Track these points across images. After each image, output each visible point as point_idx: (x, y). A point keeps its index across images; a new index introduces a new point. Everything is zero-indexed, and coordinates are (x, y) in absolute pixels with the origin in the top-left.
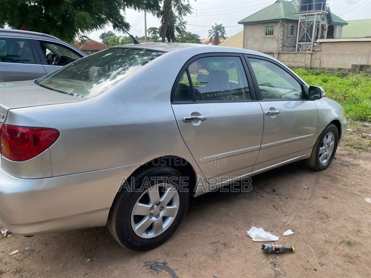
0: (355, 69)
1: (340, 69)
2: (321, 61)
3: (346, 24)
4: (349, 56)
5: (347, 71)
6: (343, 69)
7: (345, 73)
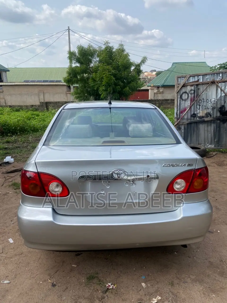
0: (42, 105)
1: (32, 106)
2: (5, 100)
3: (9, 71)
4: (25, 95)
5: (37, 107)
6: (34, 105)
7: (36, 108)
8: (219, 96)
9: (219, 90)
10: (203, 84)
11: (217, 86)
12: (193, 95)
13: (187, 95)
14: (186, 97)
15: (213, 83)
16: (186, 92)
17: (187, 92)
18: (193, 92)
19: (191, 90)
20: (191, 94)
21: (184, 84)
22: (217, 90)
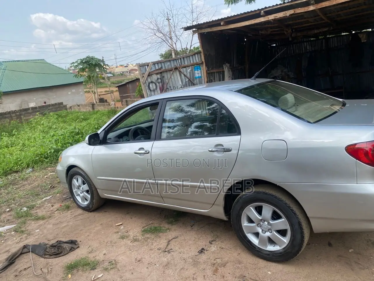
8: (184, 82)
9: (183, 75)
10: (166, 71)
11: (180, 72)
12: (161, 84)
13: (154, 85)
14: (155, 87)
15: (176, 69)
16: (152, 82)
17: (154, 81)
18: (160, 80)
19: (158, 79)
20: (159, 83)
21: (149, 73)
22: (180, 75)
